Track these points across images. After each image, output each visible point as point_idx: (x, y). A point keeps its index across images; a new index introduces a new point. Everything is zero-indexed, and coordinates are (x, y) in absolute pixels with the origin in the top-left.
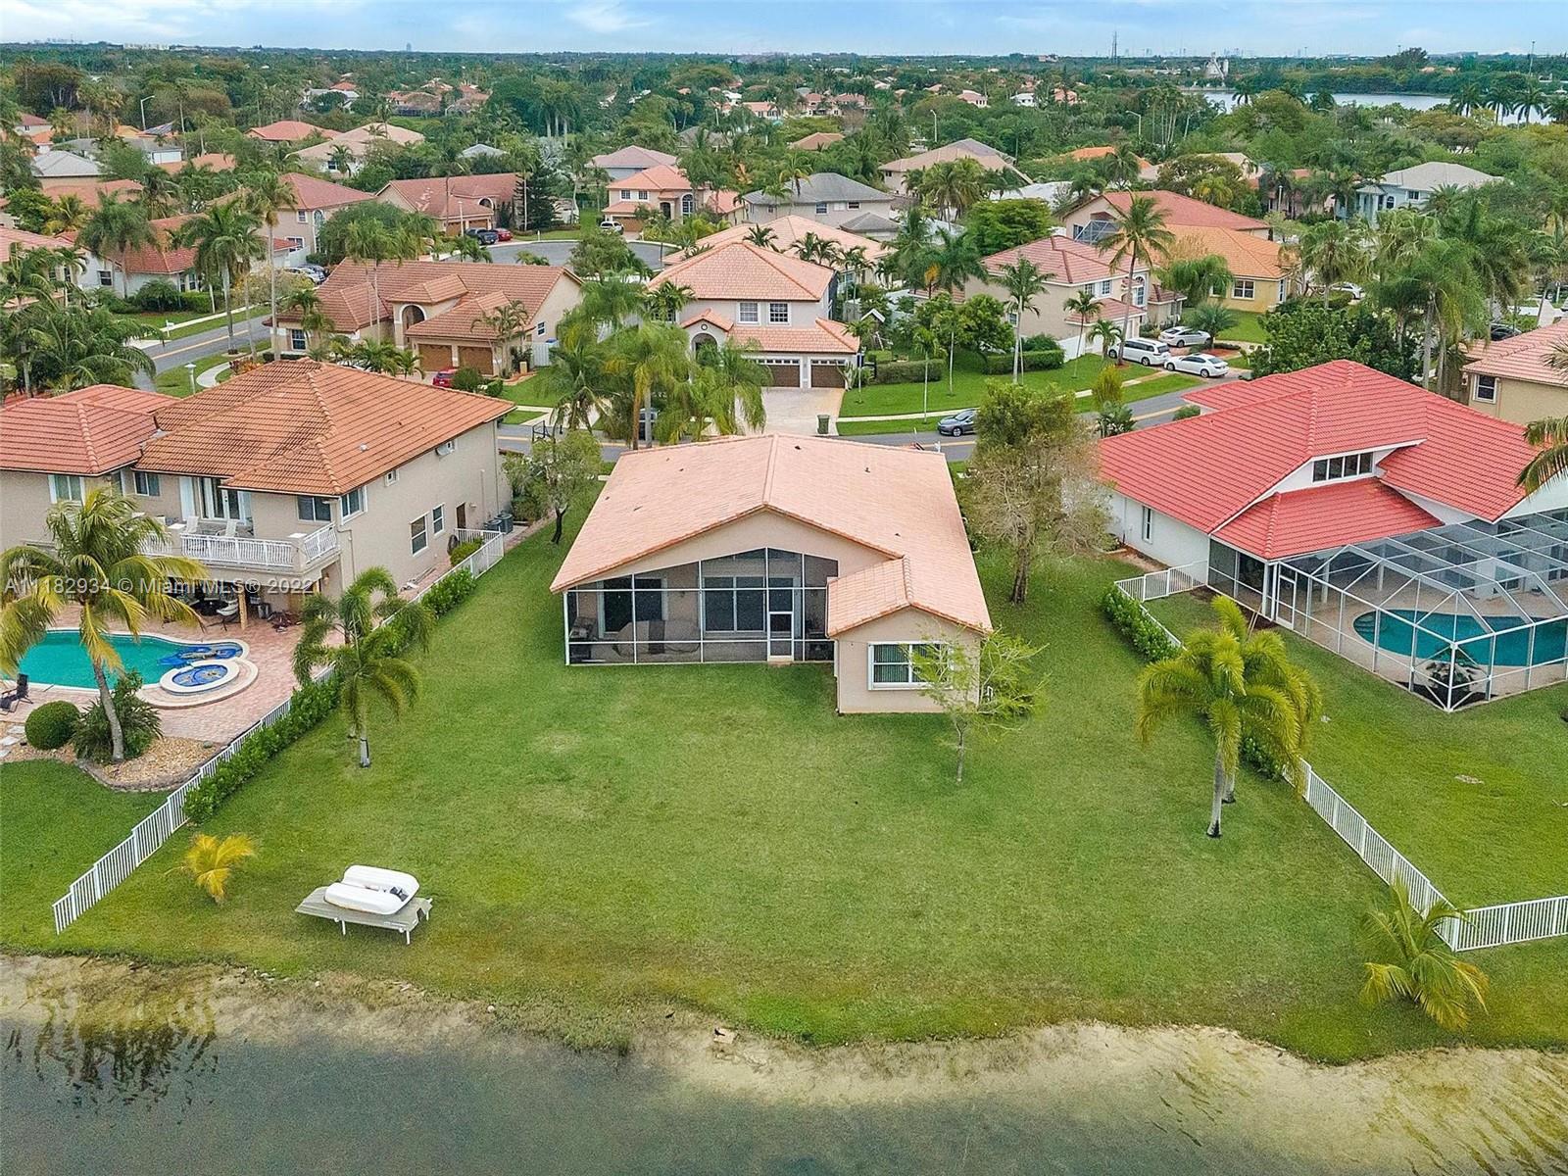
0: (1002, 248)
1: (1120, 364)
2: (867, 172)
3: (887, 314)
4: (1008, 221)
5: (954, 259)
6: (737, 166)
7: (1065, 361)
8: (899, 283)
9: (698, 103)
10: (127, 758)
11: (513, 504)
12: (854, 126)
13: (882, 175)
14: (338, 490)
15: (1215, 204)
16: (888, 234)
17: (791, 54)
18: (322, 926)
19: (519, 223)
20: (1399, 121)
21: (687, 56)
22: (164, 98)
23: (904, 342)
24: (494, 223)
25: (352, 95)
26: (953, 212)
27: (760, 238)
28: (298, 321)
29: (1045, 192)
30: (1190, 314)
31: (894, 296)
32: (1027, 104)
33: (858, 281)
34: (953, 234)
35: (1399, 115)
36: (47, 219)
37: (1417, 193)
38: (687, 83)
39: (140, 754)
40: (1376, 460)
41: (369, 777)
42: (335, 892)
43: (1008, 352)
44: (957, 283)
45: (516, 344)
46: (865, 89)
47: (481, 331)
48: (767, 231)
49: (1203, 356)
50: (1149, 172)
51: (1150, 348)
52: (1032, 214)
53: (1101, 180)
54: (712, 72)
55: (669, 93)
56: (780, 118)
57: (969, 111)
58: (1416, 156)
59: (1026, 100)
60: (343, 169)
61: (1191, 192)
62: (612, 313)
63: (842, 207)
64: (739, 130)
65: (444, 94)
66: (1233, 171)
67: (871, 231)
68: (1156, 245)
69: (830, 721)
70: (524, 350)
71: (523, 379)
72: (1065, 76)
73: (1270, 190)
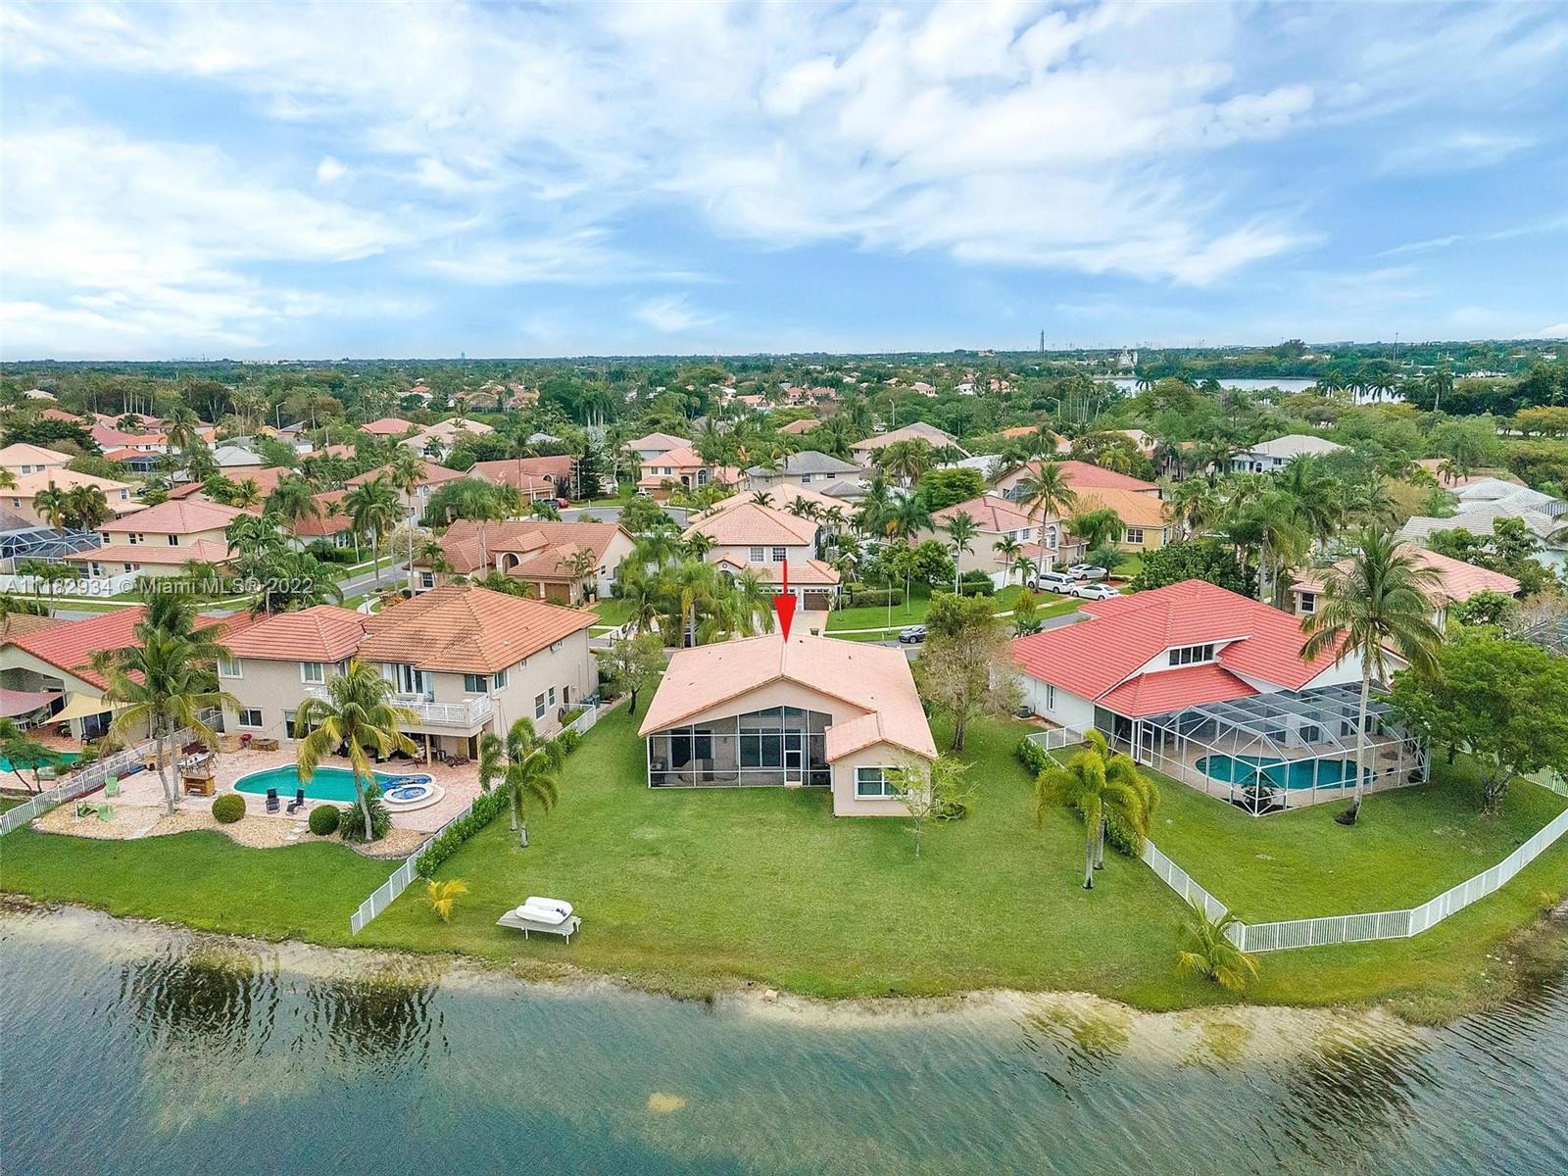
0: (945, 506)
1: (1037, 592)
2: (840, 450)
3: (859, 557)
4: (951, 485)
5: (909, 514)
6: (739, 447)
7: (995, 590)
8: (868, 535)
9: (703, 397)
10: (374, 840)
11: (599, 688)
12: (828, 413)
13: (851, 453)
14: (492, 670)
15: (1117, 471)
16: (858, 498)
17: (773, 354)
18: (513, 933)
19: (573, 494)
20: (1275, 402)
21: (688, 358)
22: (293, 404)
23: (873, 577)
24: (555, 494)
25: (428, 396)
26: (908, 480)
27: (762, 500)
28: (428, 566)
29: (982, 464)
30: (1092, 556)
31: (864, 544)
32: (968, 393)
33: (836, 532)
34: (908, 497)
35: (1274, 396)
36: (231, 497)
37: (1280, 460)
38: (692, 381)
39: (382, 838)
40: (1216, 650)
41: (529, 853)
42: (521, 911)
43: (951, 583)
44: (912, 532)
45: (586, 581)
46: (835, 383)
47: (562, 572)
48: (766, 495)
49: (1100, 585)
50: (1064, 446)
51: (1060, 580)
52: (969, 480)
53: (1025, 453)
54: (710, 372)
55: (680, 390)
56: (769, 408)
57: (920, 400)
58: (1281, 429)
59: (966, 389)
60: (436, 455)
61: (1097, 461)
62: (657, 556)
63: (822, 477)
64: (736, 419)
65: (499, 393)
66: (1132, 445)
67: (844, 496)
68: (1063, 501)
69: (829, 821)
70: (592, 586)
71: (592, 607)
72: (999, 369)
73: (1163, 460)
